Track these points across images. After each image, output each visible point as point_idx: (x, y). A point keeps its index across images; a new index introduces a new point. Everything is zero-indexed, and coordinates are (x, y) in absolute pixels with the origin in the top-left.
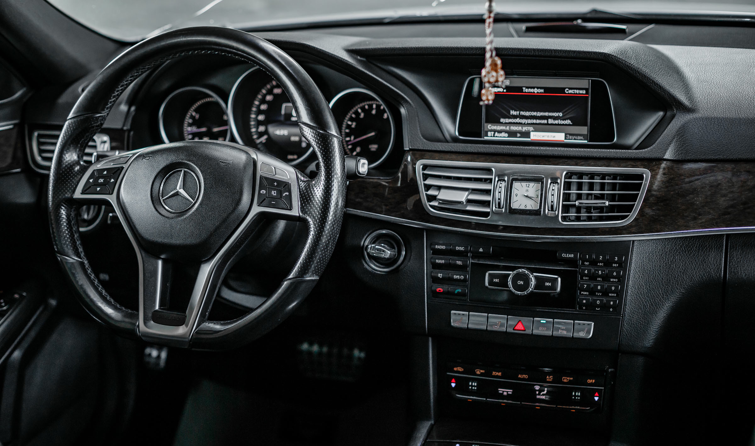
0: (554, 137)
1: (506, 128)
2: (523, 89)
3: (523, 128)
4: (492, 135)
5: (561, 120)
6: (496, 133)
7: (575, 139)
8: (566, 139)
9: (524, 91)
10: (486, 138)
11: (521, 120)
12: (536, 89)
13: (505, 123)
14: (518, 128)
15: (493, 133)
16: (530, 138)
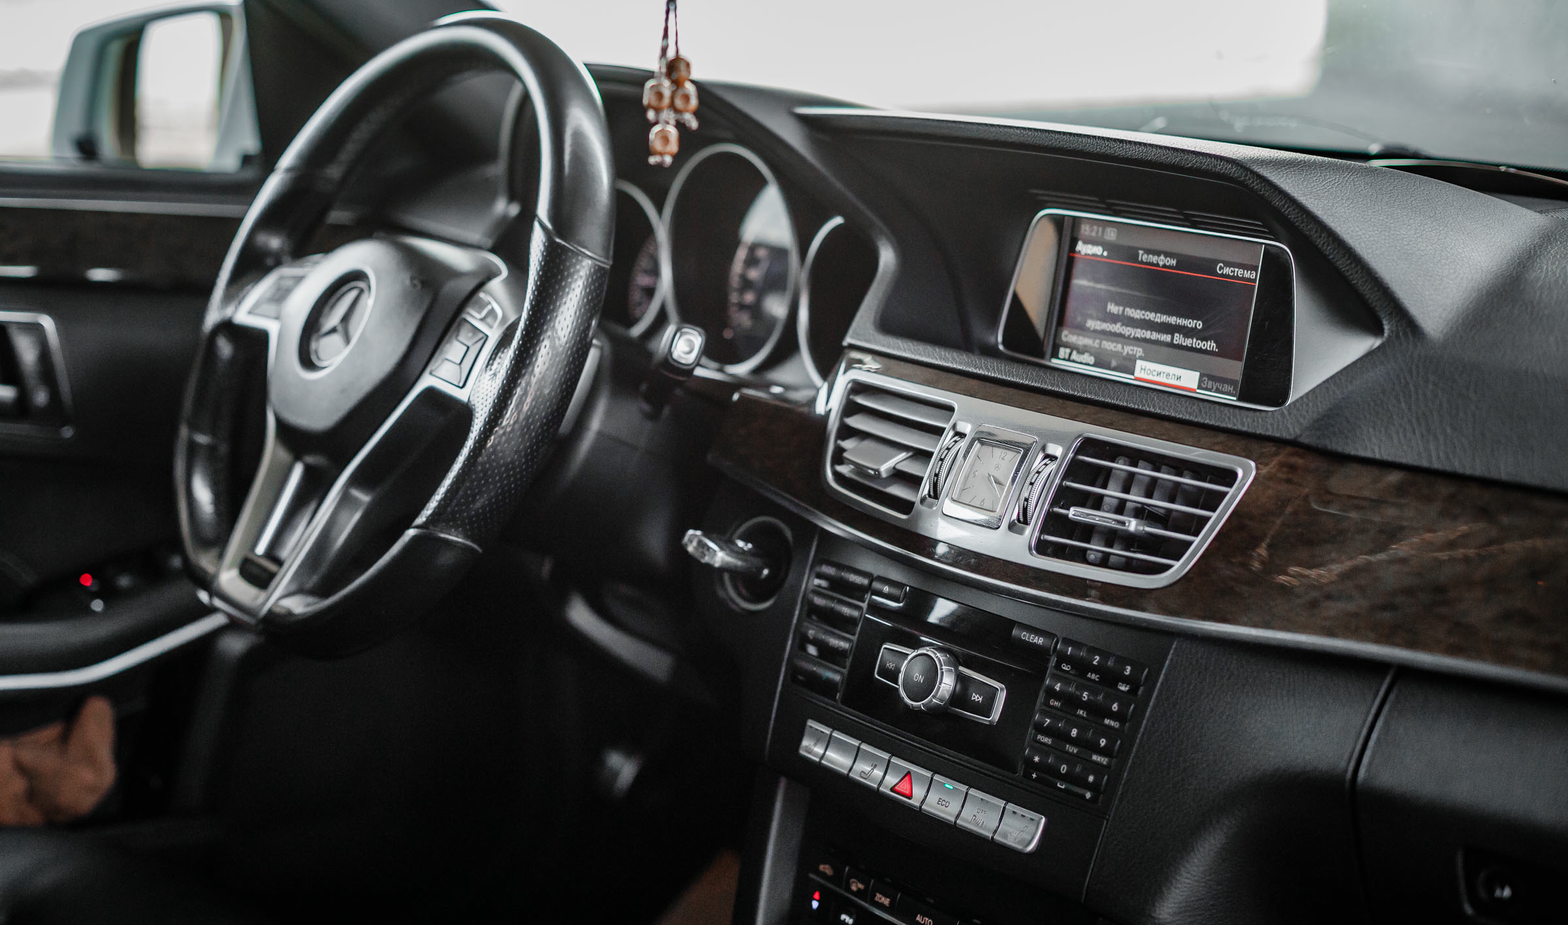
0: (1179, 378)
1: (1094, 342)
2: (1139, 254)
3: (1125, 347)
4: (1067, 357)
5: (1197, 339)
6: (1075, 353)
7: (1217, 391)
8: (1200, 387)
9: (1140, 259)
10: (1054, 361)
11: (1124, 327)
12: (1162, 257)
13: (1095, 331)
14: (1115, 347)
15: (1068, 351)
16: (1133, 374)
